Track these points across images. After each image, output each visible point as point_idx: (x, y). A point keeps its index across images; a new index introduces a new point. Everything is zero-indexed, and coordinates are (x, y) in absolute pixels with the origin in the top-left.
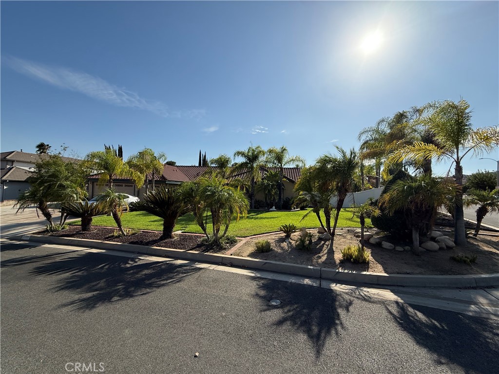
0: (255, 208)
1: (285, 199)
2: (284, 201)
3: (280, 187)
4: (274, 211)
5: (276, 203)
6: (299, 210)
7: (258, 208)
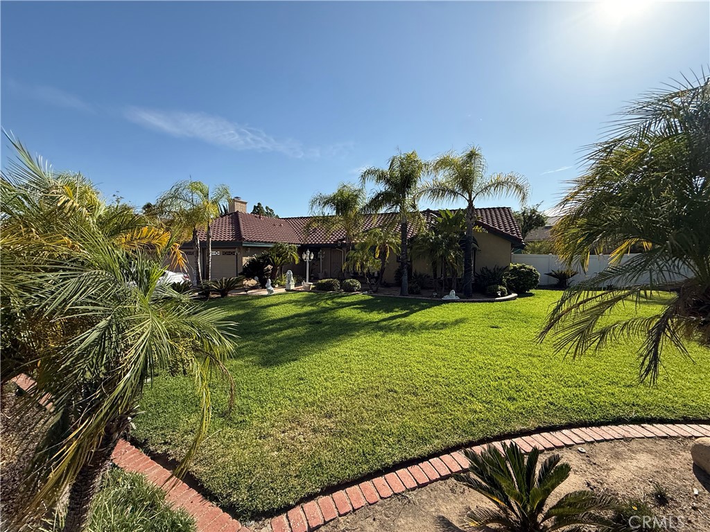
0: (411, 292)
1: (479, 273)
2: (477, 277)
3: (467, 245)
4: (453, 301)
5: (460, 280)
6: (514, 298)
7: (418, 293)
